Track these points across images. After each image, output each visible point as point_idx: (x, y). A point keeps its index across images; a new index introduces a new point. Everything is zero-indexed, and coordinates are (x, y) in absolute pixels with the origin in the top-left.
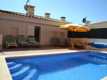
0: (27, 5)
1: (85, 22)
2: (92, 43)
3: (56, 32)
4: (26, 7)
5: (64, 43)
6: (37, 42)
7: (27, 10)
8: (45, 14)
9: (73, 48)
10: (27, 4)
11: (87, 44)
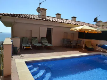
0: (39, 8)
1: (97, 22)
2: (103, 45)
3: (67, 33)
4: (39, 10)
5: (75, 44)
6: (49, 43)
7: (39, 13)
8: (56, 14)
9: (84, 50)
10: (39, 6)
11: (98, 46)
